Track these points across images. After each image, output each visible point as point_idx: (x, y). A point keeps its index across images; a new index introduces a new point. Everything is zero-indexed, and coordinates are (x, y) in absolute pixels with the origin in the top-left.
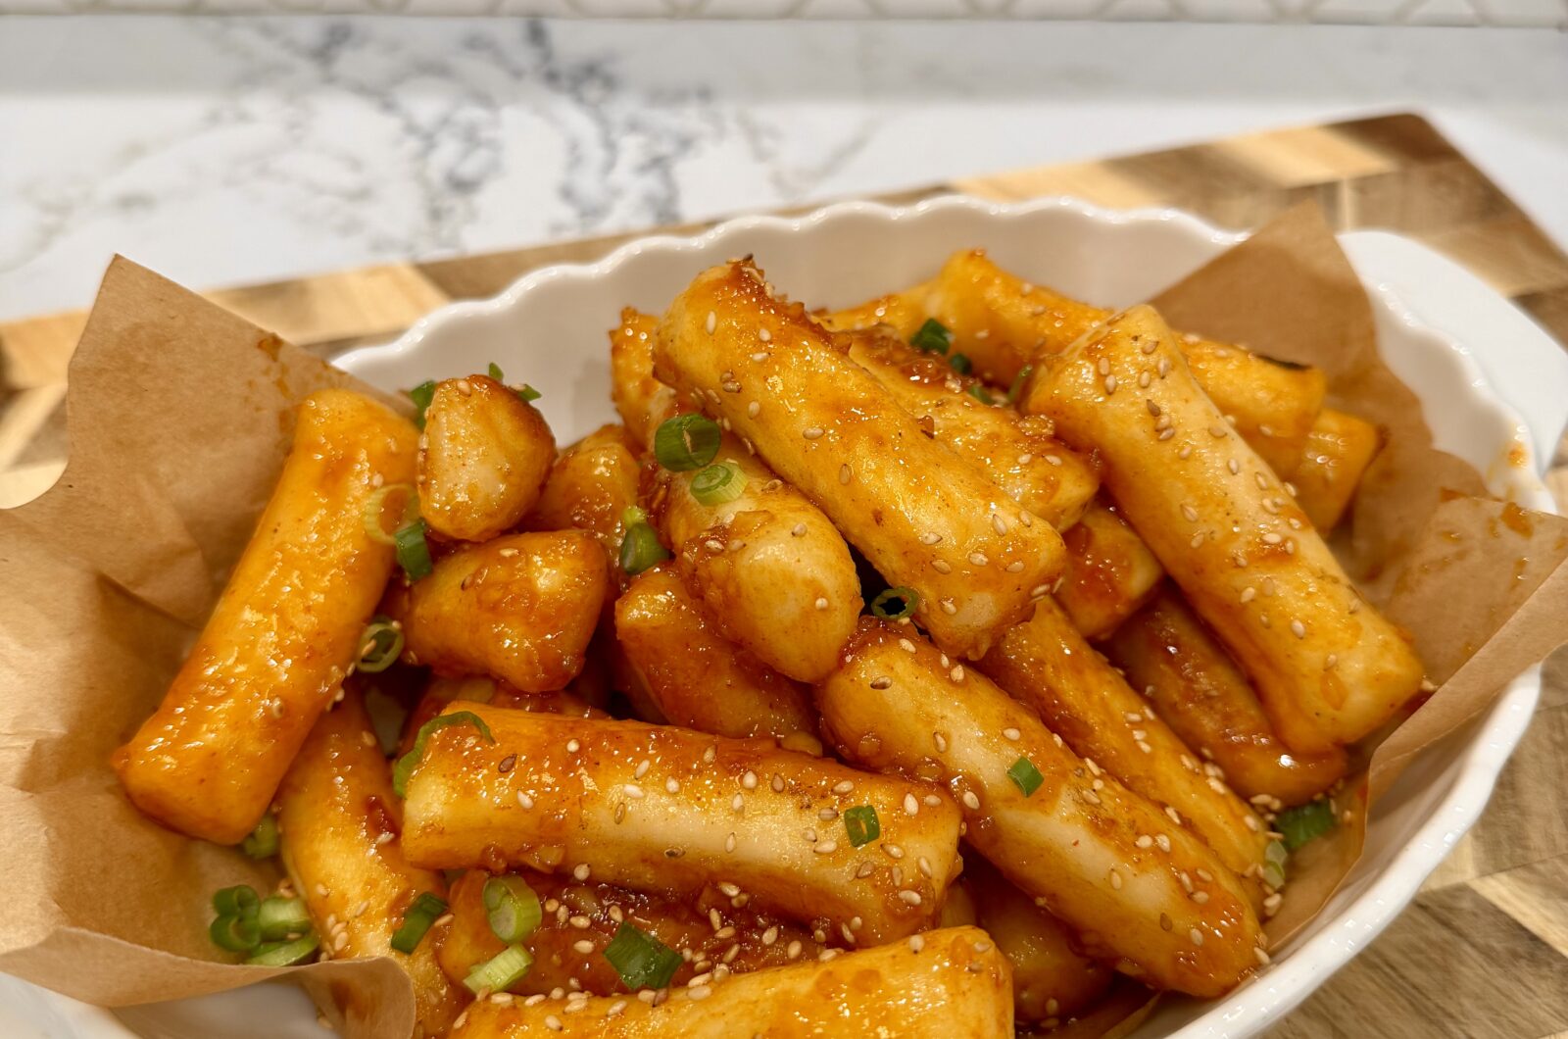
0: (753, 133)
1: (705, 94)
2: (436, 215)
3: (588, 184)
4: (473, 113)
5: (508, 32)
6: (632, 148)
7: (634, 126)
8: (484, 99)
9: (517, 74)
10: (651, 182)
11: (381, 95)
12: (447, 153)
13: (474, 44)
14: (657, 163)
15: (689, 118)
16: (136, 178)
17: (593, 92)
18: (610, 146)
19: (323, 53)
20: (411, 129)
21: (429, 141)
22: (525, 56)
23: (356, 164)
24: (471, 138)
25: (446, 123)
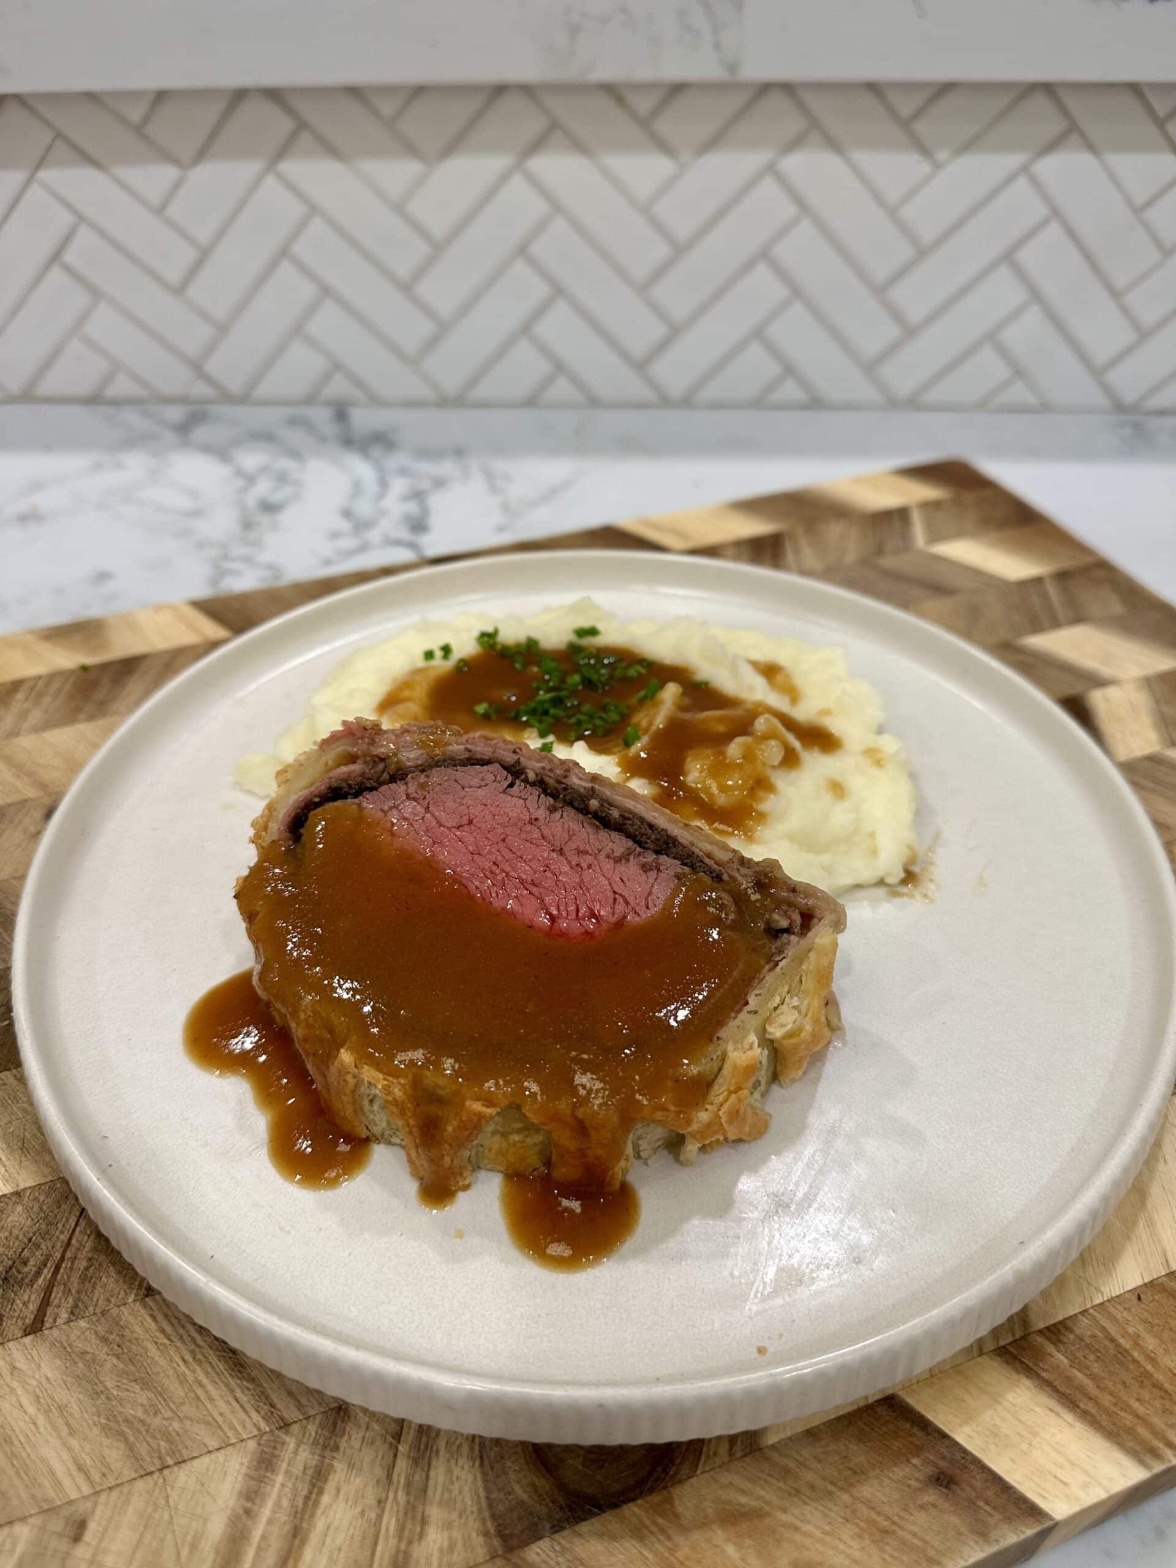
0: (490, 477)
1: (459, 453)
2: (247, 525)
3: (364, 508)
4: (286, 464)
5: (321, 416)
6: (399, 486)
7: (403, 472)
8: (295, 454)
9: (323, 440)
10: (412, 507)
11: (221, 453)
12: (263, 488)
13: (294, 422)
14: (418, 495)
15: (446, 468)
17: (376, 451)
18: (383, 484)
19: (184, 429)
20: (240, 473)
21: (250, 479)
22: (330, 429)
23: (194, 494)
24: (282, 478)
25: (265, 469)
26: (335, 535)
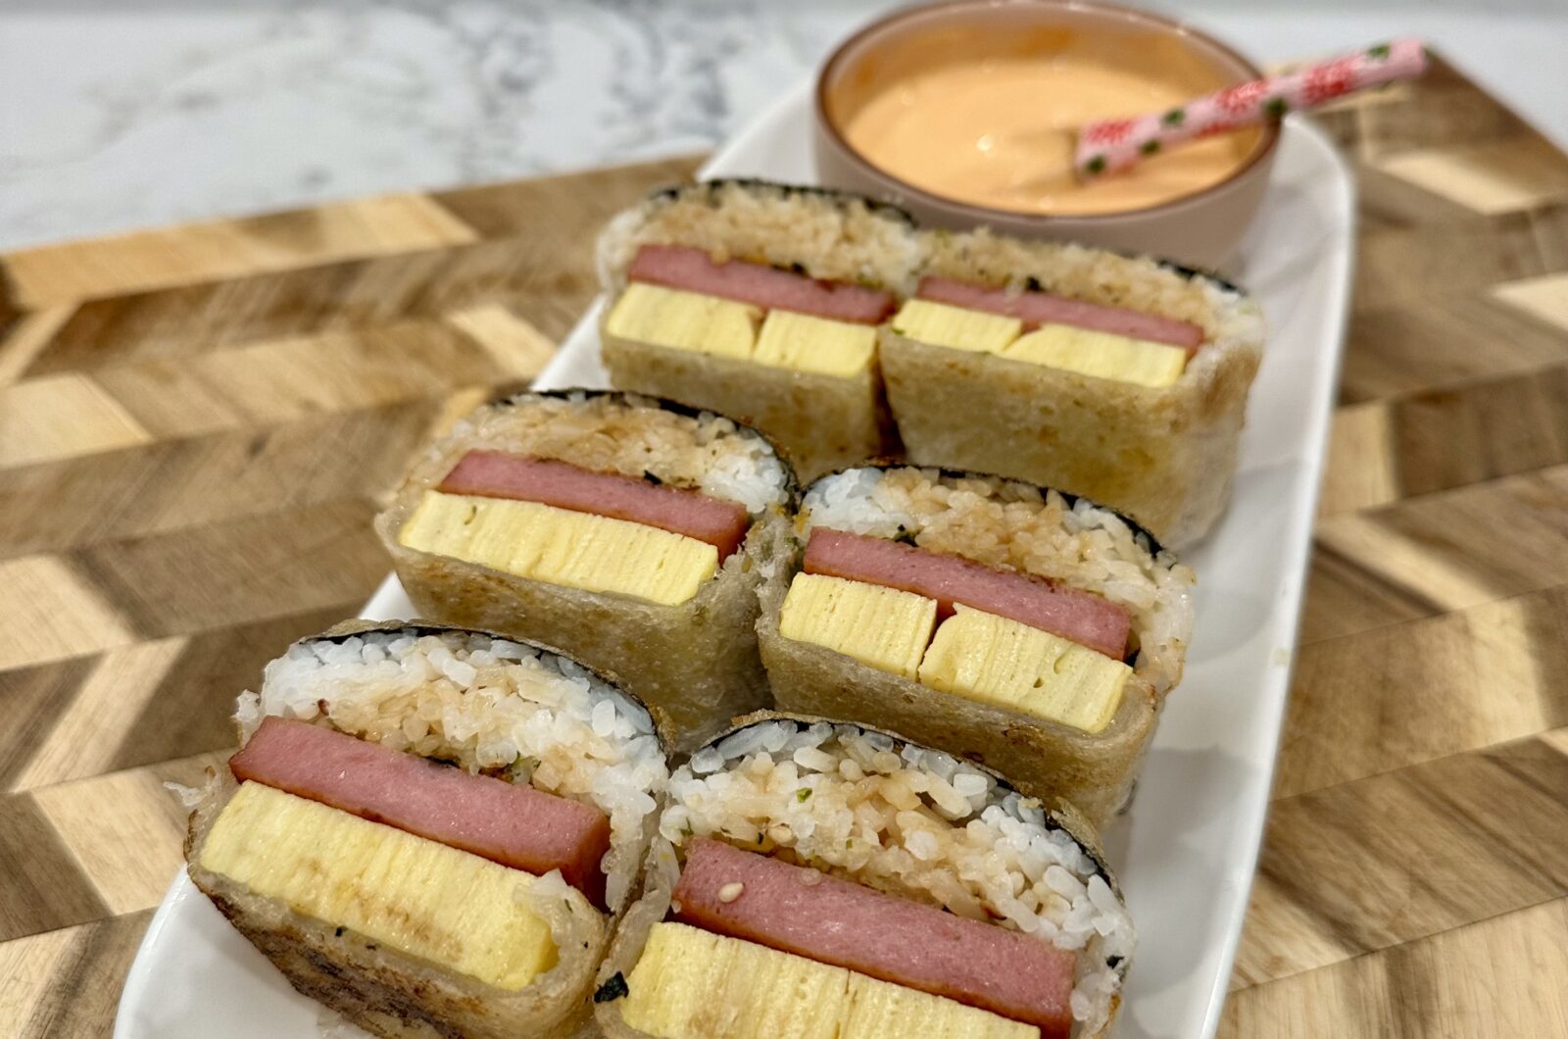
1: (747, 7)
2: (491, 108)
3: (638, 81)
4: (521, 26)
6: (678, 54)
7: (681, 35)
8: (531, 12)
10: (699, 82)
12: (501, 57)
15: (736, 26)
16: (201, 79)
18: (658, 54)
20: (464, 39)
21: (481, 48)
23: (410, 67)
24: (522, 45)
25: (497, 34)
26: (608, 121)
